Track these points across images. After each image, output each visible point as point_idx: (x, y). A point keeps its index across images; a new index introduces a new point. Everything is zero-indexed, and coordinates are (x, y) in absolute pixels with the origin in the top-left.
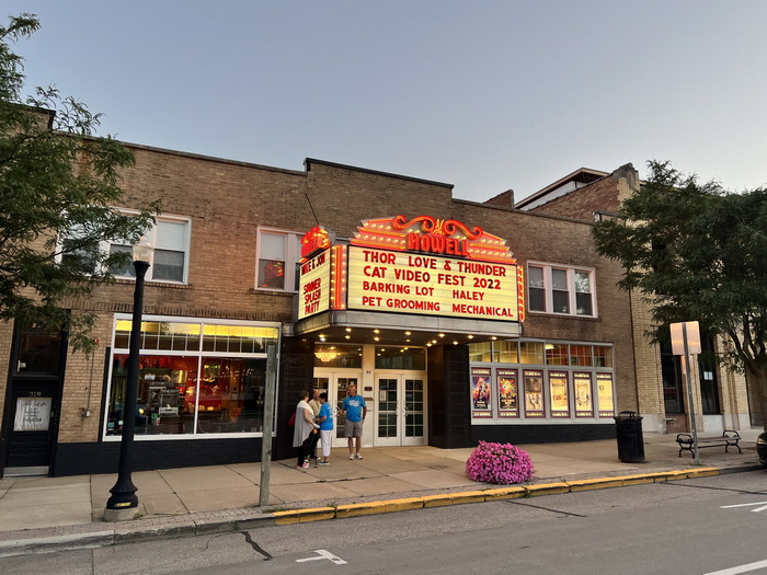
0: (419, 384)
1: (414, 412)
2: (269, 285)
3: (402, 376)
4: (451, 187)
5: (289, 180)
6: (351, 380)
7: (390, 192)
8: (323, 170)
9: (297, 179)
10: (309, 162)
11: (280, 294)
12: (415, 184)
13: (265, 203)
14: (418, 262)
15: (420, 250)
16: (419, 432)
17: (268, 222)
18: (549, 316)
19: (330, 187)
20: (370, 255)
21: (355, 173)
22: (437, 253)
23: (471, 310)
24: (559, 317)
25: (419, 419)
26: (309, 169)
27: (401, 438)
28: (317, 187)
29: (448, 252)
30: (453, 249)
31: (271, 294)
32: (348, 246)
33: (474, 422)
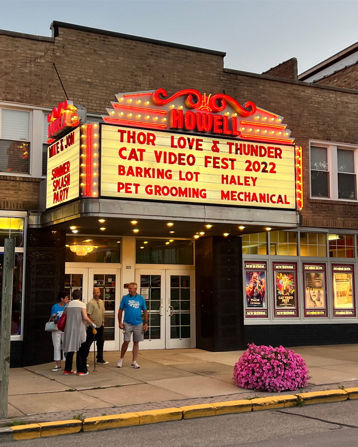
0: (185, 280)
1: (180, 312)
2: (13, 170)
3: (166, 272)
4: (223, 55)
5: (34, 46)
6: (108, 276)
7: (152, 61)
8: (73, 35)
9: (43, 46)
10: (56, 26)
11: (24, 180)
12: (181, 52)
13: (6, 74)
14: (182, 143)
15: (184, 129)
16: (185, 334)
17: (9, 97)
18: (333, 203)
19: (81, 55)
20: (125, 135)
21: (111, 38)
22: (203, 132)
23: (242, 197)
24: (344, 204)
25: (186, 319)
26: (56, 34)
27: (166, 341)
28: (67, 55)
29: (216, 131)
30: (222, 127)
31: (14, 179)
32: (100, 124)
33: (247, 322)
